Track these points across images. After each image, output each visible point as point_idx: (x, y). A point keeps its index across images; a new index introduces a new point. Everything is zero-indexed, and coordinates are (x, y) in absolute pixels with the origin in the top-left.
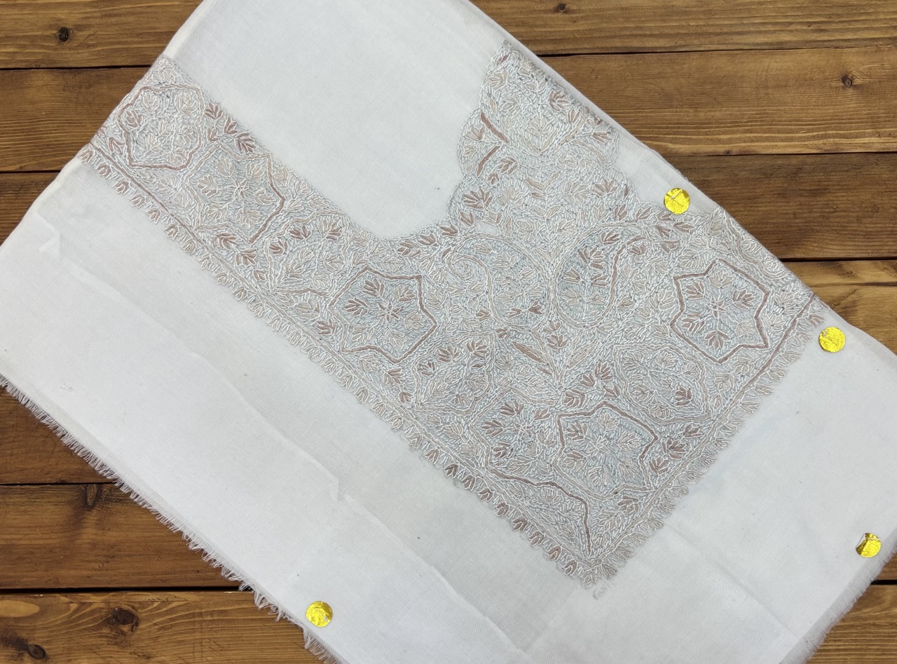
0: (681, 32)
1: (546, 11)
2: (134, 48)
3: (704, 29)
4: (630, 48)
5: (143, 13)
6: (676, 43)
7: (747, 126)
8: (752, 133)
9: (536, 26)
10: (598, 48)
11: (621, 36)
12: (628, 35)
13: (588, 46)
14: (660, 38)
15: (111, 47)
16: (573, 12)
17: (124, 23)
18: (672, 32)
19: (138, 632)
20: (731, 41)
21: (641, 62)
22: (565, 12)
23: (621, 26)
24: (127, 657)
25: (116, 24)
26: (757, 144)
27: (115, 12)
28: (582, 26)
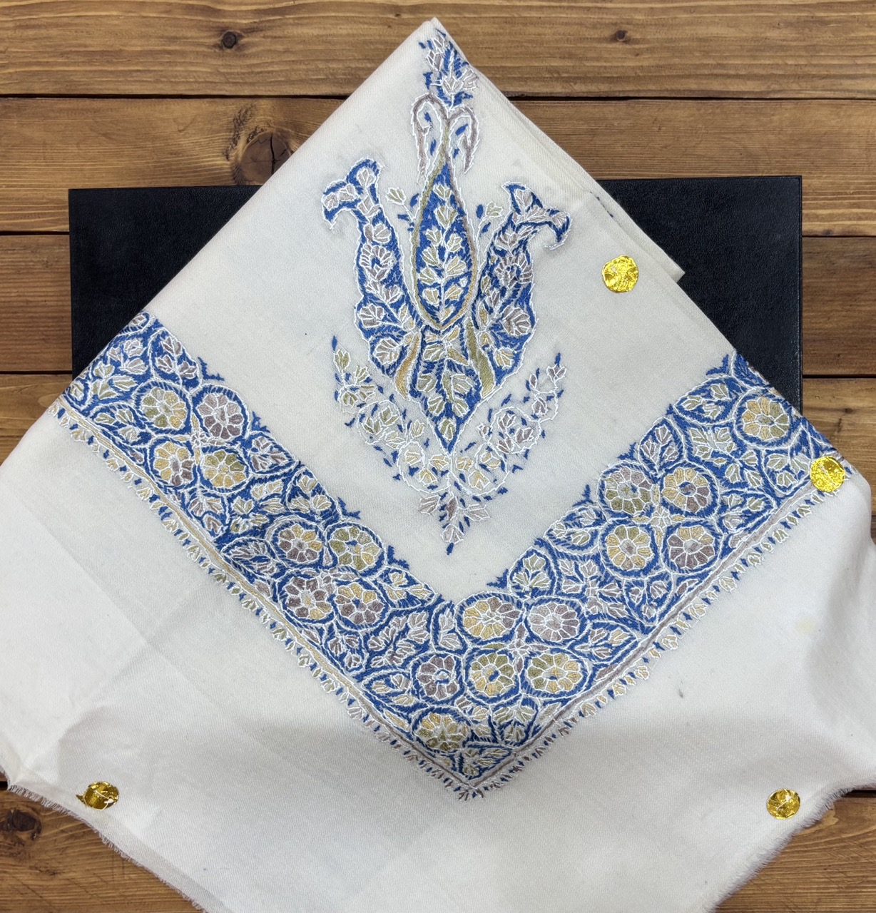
0: (775, 72)
1: (599, 40)
2: (57, 71)
3: (806, 69)
4: (708, 91)
5: (70, 25)
6: (769, 87)
7: (854, 198)
8: (859, 208)
9: (587, 59)
10: (667, 90)
11: (697, 76)
12: (706, 75)
13: (653, 88)
14: (748, 79)
15: (27, 69)
16: (636, 41)
17: (44, 38)
18: (763, 72)
19: (40, 841)
20: (840, 87)
21: (718, 111)
22: (626, 42)
23: (698, 63)
24: (26, 873)
25: (35, 39)
26: (865, 222)
27: (33, 22)
28: (647, 61)
